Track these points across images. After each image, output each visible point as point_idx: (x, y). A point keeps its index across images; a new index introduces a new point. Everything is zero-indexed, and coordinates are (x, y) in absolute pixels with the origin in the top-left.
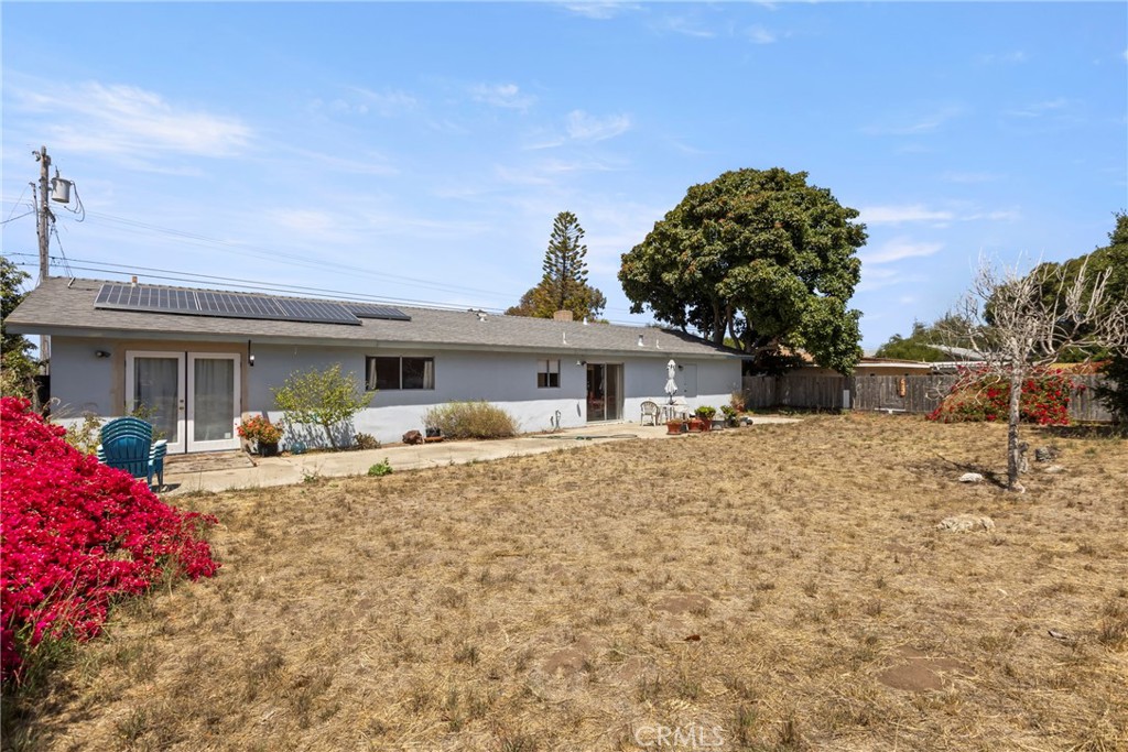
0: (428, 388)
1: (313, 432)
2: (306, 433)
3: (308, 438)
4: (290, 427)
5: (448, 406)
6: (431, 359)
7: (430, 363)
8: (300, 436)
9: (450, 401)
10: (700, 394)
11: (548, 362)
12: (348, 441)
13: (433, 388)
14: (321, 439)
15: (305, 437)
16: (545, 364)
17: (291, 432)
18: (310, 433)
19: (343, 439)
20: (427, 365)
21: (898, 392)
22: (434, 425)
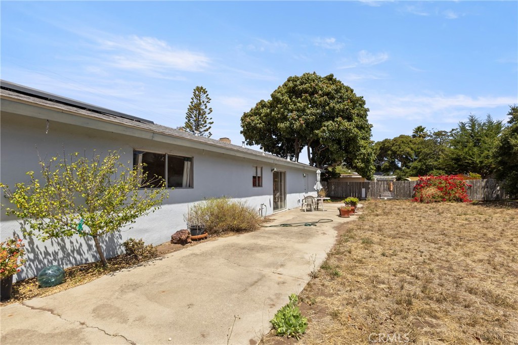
0: (186, 187)
1: (68, 246)
2: (56, 248)
3: (61, 255)
4: (31, 242)
5: (204, 204)
6: (190, 159)
7: (189, 163)
8: (47, 253)
9: (205, 199)
10: (310, 192)
11: (256, 168)
12: (114, 250)
13: (191, 186)
14: (79, 253)
15: (56, 254)
16: (255, 169)
17: (33, 251)
18: (63, 248)
19: (108, 250)
20: (187, 165)
21: (389, 189)
22: (196, 223)
